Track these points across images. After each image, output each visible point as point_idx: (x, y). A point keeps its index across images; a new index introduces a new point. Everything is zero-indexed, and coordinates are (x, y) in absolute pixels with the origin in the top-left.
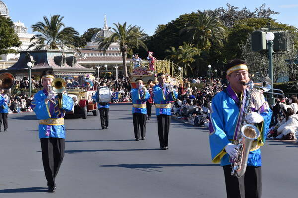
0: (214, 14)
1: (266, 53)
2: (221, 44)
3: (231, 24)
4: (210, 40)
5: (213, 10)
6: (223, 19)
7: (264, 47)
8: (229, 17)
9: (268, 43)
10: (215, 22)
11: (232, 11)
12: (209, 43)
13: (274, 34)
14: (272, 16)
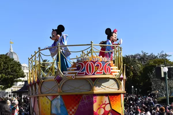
0: (134, 57)
1: (164, 79)
2: (139, 74)
3: (144, 63)
4: (132, 71)
5: (134, 55)
6: (139, 60)
7: (163, 76)
8: (143, 58)
9: (165, 73)
10: (135, 62)
11: (145, 55)
12: (132, 74)
13: (168, 68)
14: (167, 58)
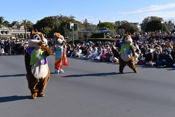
0: (55, 17)
1: (71, 30)
2: (58, 27)
3: (61, 21)
4: (54, 26)
5: (55, 16)
6: (58, 19)
7: (71, 28)
8: (60, 18)
9: (72, 27)
10: (56, 20)
11: (61, 16)
12: (54, 27)
13: (74, 24)
14: (74, 18)
